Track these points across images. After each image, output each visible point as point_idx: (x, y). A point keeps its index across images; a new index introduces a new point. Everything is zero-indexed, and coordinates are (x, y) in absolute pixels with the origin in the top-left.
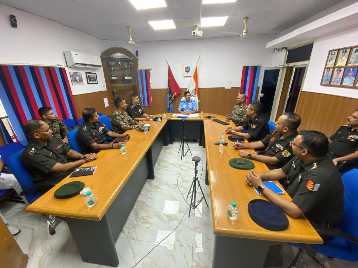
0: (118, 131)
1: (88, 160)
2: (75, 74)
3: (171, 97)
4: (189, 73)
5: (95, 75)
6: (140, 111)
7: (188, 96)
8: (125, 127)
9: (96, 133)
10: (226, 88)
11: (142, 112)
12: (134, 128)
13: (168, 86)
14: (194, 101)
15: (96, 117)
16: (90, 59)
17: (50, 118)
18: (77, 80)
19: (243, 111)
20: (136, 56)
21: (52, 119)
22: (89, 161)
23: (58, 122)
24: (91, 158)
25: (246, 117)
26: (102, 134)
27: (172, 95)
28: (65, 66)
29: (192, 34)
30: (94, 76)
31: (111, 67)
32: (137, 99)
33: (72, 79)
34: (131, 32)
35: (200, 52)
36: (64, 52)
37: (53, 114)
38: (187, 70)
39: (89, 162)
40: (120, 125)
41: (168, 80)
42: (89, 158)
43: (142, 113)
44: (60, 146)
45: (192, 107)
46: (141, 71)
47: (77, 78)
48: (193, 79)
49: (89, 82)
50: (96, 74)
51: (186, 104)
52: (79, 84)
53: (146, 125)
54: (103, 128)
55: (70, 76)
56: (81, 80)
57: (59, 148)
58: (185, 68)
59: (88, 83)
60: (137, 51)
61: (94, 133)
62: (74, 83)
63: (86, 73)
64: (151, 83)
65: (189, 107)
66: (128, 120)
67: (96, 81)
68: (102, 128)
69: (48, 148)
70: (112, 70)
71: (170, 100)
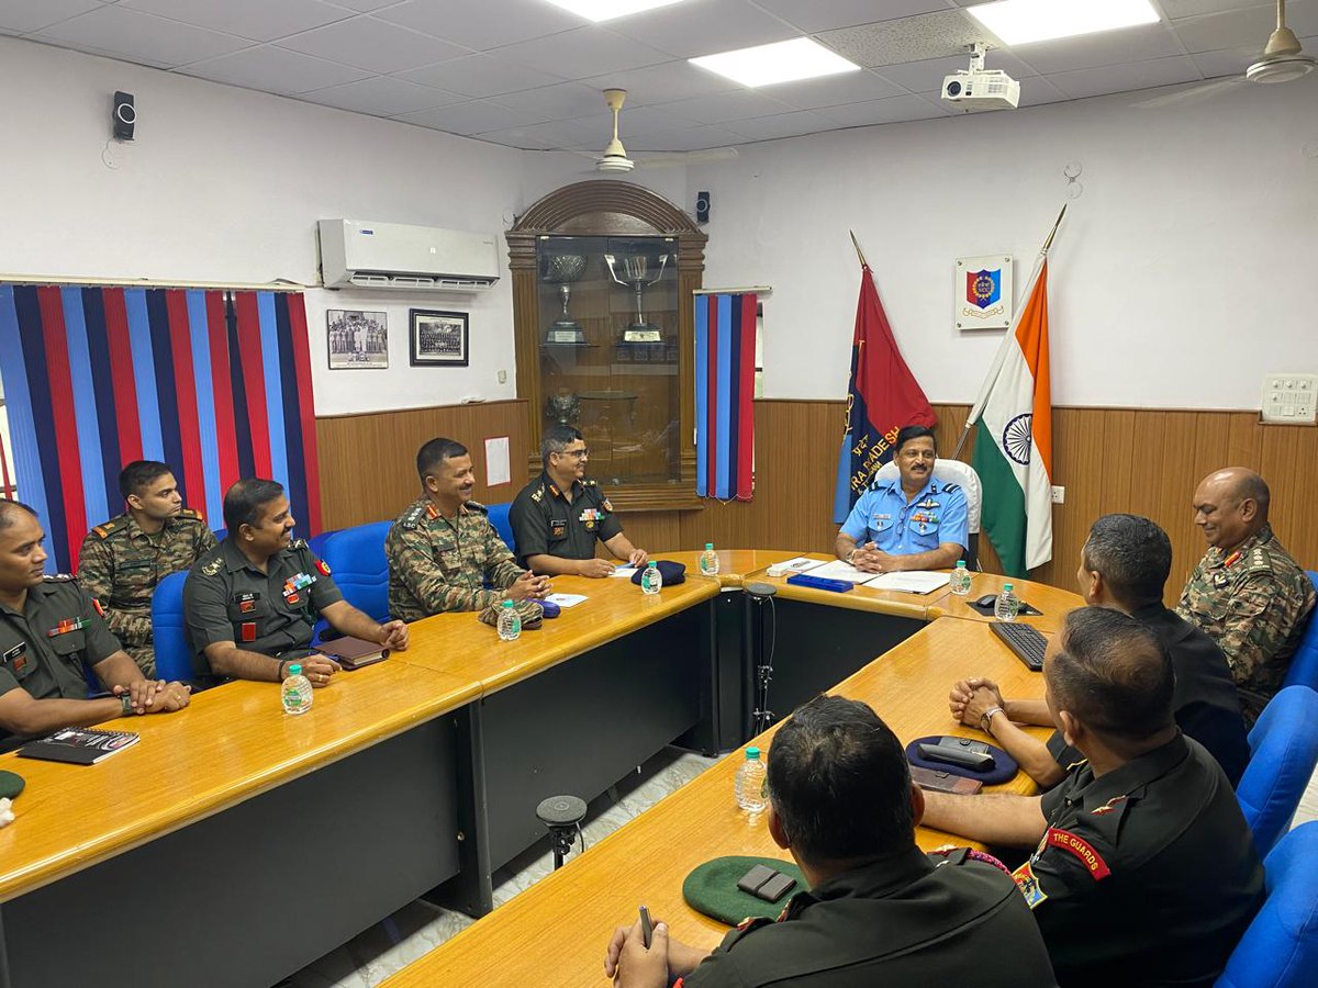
0: (406, 611)
1: (135, 704)
2: (354, 318)
3: (866, 452)
4: (996, 312)
5: (460, 322)
6: (588, 515)
7: (915, 453)
8: (434, 593)
9: (257, 597)
10: (1271, 416)
11: (598, 523)
12: (480, 602)
13: (852, 389)
14: (950, 489)
15: (277, 520)
16: (433, 250)
17: (154, 512)
18: (357, 345)
19: (1229, 589)
20: (694, 219)
21: (160, 514)
22: (140, 711)
23: (188, 532)
24: (149, 702)
25: (1239, 635)
26: (291, 607)
27: (871, 443)
28: (314, 283)
29: (945, 94)
30: (455, 328)
31: (558, 282)
32: (578, 453)
33: (331, 339)
34: (620, 111)
35: (1073, 179)
36: (318, 223)
37: (170, 496)
38: (982, 288)
39: (136, 714)
40: (417, 578)
41: (856, 347)
42: (143, 697)
43: (602, 531)
44: (73, 628)
45: (932, 529)
46: (713, 299)
47: (362, 337)
48: (1015, 346)
49: (419, 357)
50: (465, 316)
51: (897, 503)
52: (366, 364)
53: (556, 596)
54: (308, 579)
55: (328, 326)
56: (378, 347)
57: (64, 630)
58: (971, 277)
59: (414, 362)
60: (704, 196)
61: (245, 597)
62: (337, 360)
63: (413, 313)
64: (758, 365)
65: (914, 526)
66: (472, 561)
67: (458, 349)
68: (303, 579)
69: (21, 622)
70: (561, 294)
71: (854, 473)
